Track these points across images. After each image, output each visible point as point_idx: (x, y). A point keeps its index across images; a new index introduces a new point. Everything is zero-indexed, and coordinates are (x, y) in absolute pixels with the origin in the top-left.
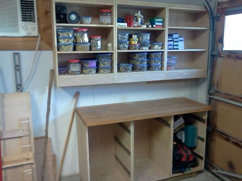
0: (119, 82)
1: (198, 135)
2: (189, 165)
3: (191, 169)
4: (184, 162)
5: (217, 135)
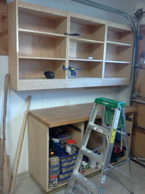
2: (118, 156)
3: (120, 158)
4: (116, 153)
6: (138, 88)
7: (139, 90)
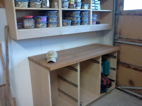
0: (63, 34)
1: (111, 67)
3: (108, 89)
4: (105, 85)
5: (121, 65)
6: (119, 32)
7: (120, 32)
